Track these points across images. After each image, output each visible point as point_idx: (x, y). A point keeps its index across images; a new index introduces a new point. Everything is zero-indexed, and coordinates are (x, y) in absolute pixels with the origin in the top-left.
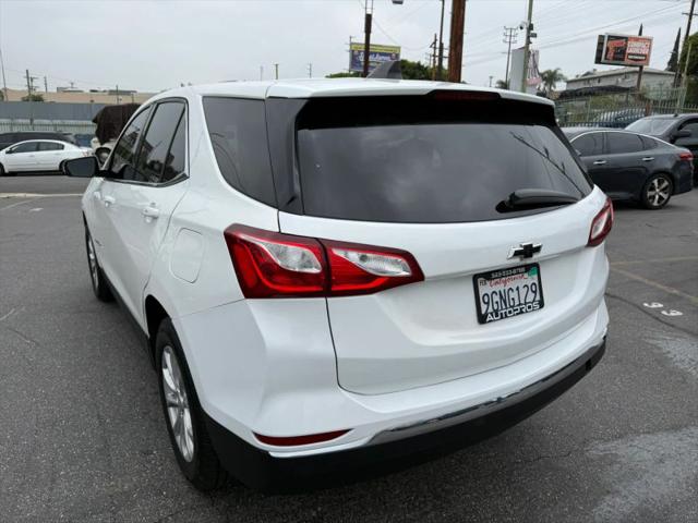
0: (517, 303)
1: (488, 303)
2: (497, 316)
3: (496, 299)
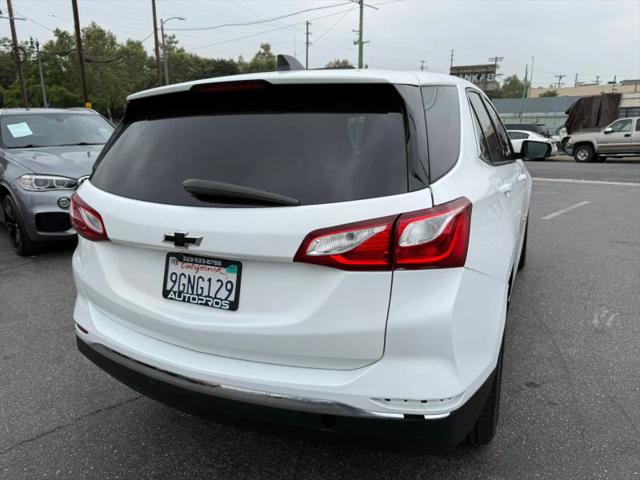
0: (206, 293)
1: (175, 282)
2: (179, 296)
3: (184, 281)
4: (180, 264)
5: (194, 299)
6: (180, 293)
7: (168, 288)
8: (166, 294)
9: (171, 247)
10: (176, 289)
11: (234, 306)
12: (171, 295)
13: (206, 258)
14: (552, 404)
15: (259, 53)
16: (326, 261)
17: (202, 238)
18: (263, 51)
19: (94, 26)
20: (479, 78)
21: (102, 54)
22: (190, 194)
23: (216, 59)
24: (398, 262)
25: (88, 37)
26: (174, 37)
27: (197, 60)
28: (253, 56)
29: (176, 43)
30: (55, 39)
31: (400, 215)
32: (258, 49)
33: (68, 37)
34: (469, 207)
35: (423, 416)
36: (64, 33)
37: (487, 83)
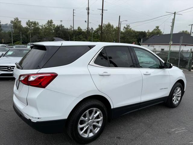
11: (18, 89)
16: (22, 81)
18: (156, 28)
23: (140, 31)
26: (129, 25)
28: (153, 30)
30: (98, 27)
31: (30, 74)
35: (31, 120)
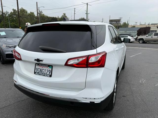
0: (44, 73)
1: (37, 70)
2: (38, 74)
3: (39, 70)
4: (38, 66)
5: (41, 74)
6: (38, 73)
7: (36, 72)
8: (35, 73)
9: (36, 62)
10: (37, 72)
11: (51, 76)
12: (36, 73)
13: (44, 65)
14: (128, 101)
15: (63, 16)
16: (72, 66)
17: (43, 60)
19: (22, 8)
20: (116, 22)
21: (24, 15)
22: (41, 50)
23: (52, 17)
24: (89, 66)
25: (21, 11)
26: (42, 11)
27: (47, 17)
28: (61, 16)
29: (42, 13)
30: (13, 11)
31: (89, 55)
32: (63, 15)
33: (16, 11)
34: (106, 54)
35: (94, 102)
36: (15, 10)
37: (118, 24)
